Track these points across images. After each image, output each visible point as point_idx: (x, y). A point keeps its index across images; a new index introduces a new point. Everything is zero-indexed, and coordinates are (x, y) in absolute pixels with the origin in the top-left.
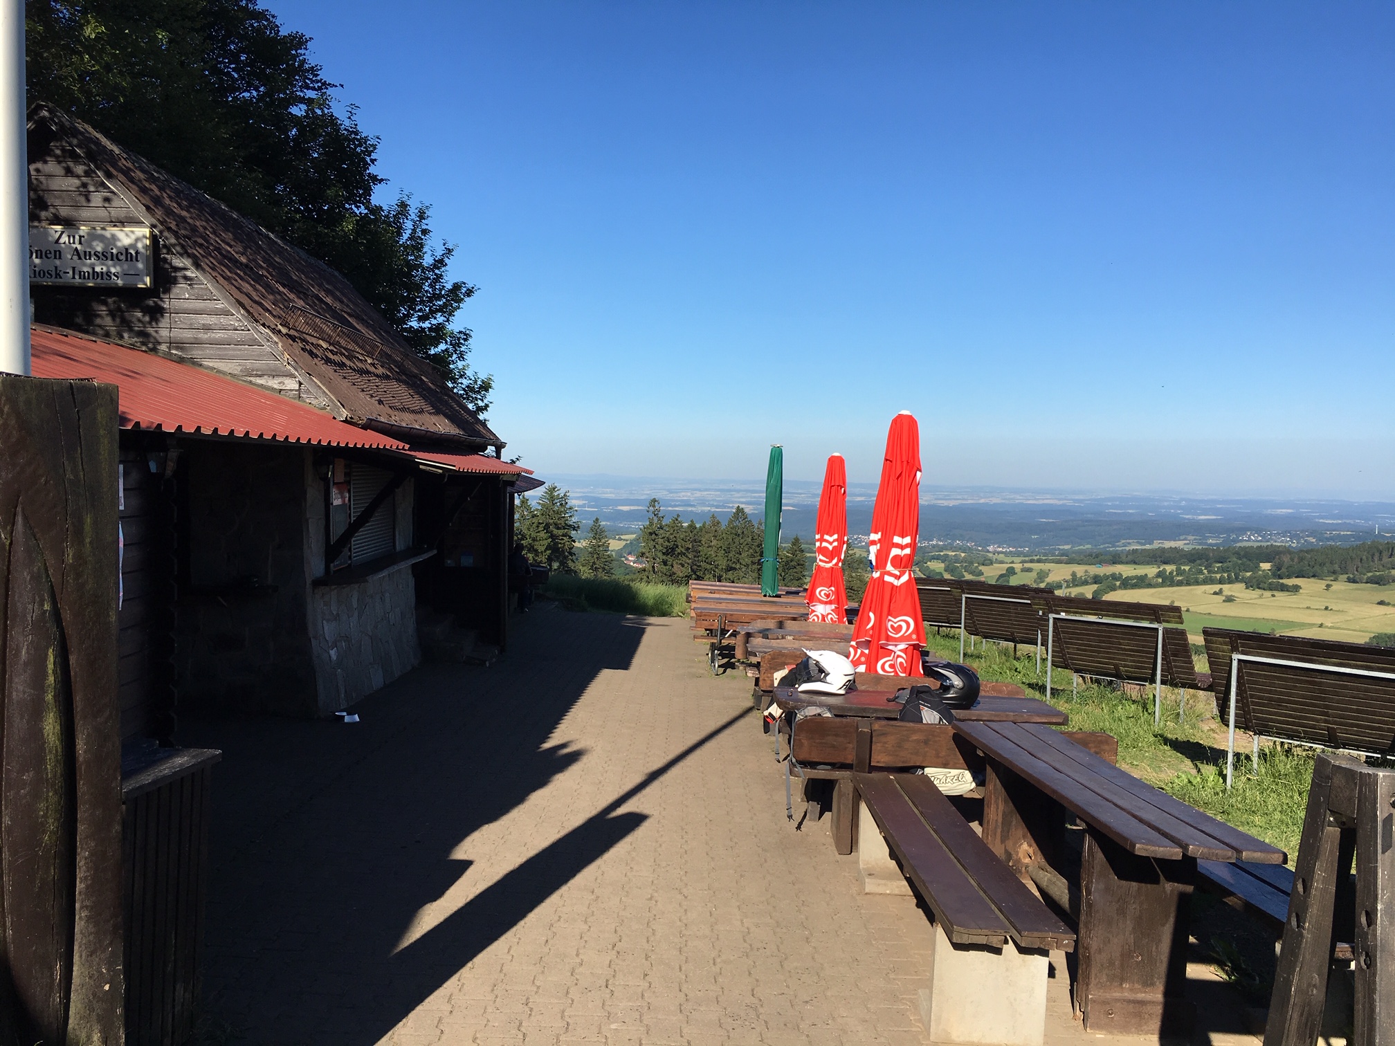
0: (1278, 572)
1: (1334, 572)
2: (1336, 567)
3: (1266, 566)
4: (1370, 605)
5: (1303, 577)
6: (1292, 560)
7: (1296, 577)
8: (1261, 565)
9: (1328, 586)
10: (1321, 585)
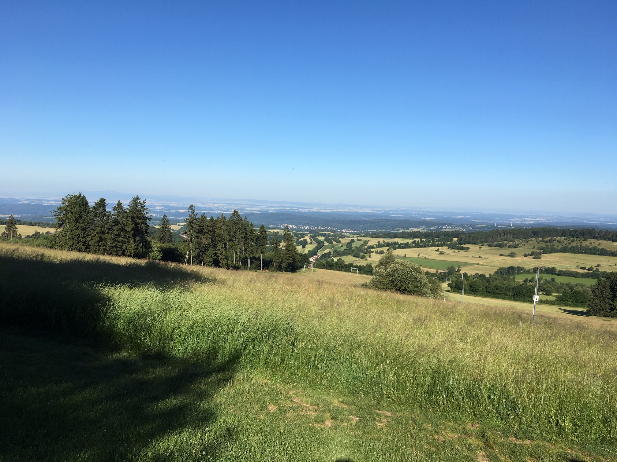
0: (460, 242)
1: (482, 242)
2: (483, 240)
3: (455, 239)
4: (496, 256)
5: (470, 244)
6: (466, 237)
7: (468, 244)
8: (454, 239)
9: (480, 248)
10: (477, 247)
